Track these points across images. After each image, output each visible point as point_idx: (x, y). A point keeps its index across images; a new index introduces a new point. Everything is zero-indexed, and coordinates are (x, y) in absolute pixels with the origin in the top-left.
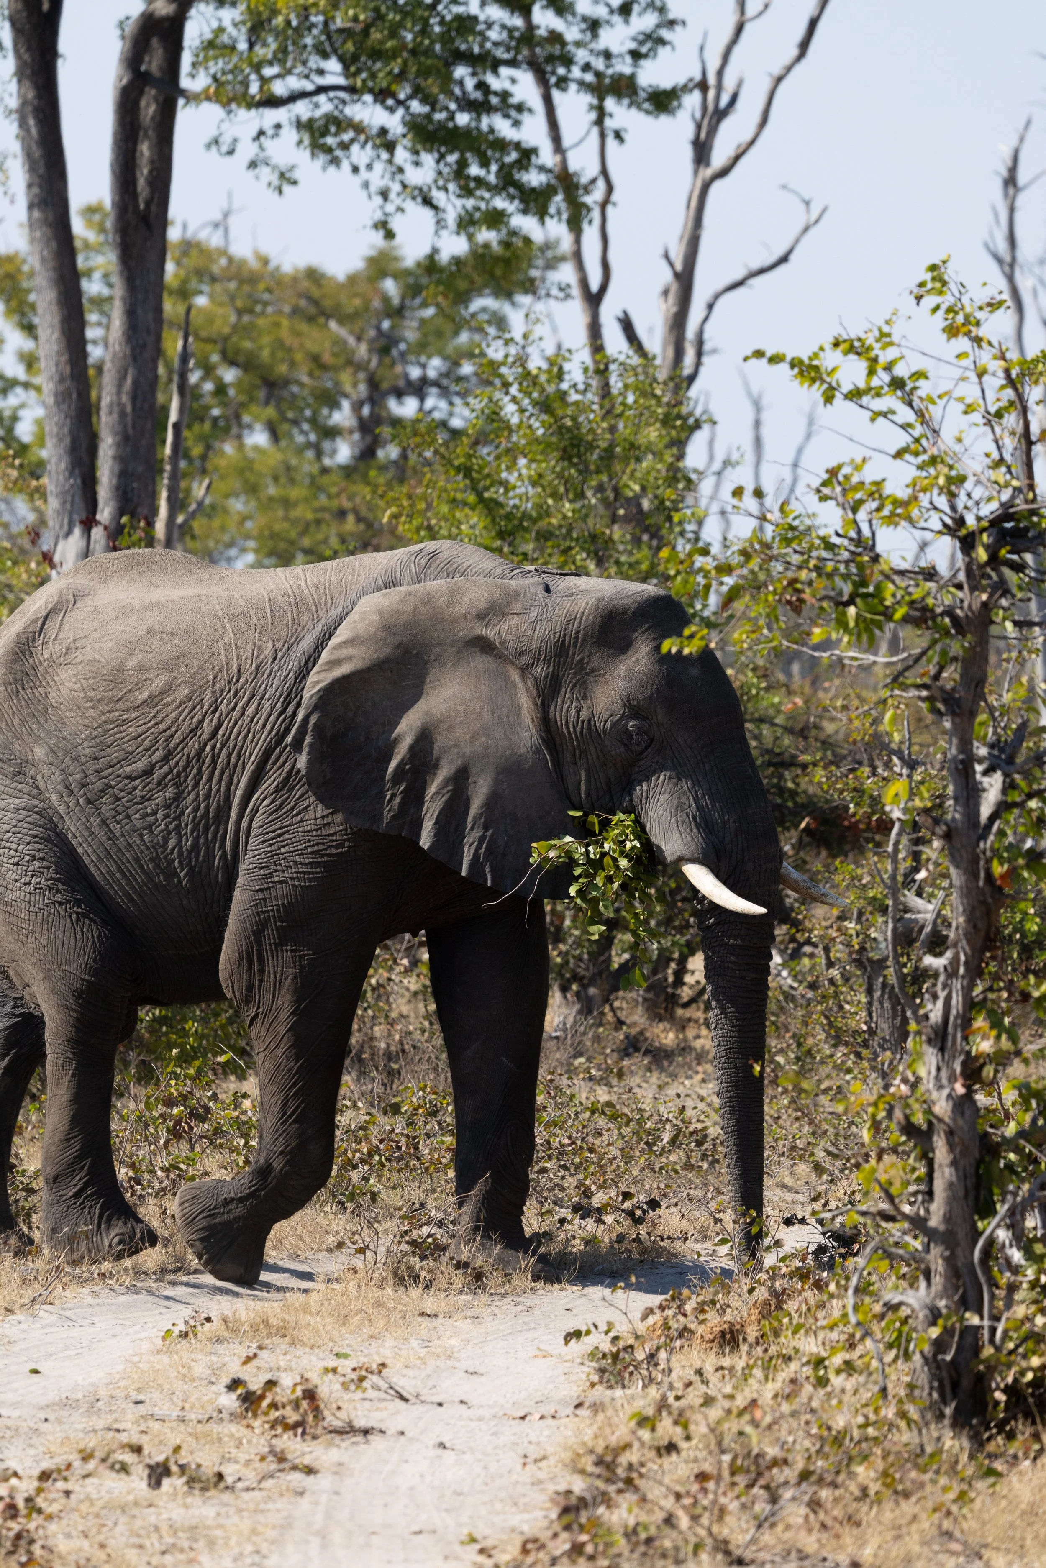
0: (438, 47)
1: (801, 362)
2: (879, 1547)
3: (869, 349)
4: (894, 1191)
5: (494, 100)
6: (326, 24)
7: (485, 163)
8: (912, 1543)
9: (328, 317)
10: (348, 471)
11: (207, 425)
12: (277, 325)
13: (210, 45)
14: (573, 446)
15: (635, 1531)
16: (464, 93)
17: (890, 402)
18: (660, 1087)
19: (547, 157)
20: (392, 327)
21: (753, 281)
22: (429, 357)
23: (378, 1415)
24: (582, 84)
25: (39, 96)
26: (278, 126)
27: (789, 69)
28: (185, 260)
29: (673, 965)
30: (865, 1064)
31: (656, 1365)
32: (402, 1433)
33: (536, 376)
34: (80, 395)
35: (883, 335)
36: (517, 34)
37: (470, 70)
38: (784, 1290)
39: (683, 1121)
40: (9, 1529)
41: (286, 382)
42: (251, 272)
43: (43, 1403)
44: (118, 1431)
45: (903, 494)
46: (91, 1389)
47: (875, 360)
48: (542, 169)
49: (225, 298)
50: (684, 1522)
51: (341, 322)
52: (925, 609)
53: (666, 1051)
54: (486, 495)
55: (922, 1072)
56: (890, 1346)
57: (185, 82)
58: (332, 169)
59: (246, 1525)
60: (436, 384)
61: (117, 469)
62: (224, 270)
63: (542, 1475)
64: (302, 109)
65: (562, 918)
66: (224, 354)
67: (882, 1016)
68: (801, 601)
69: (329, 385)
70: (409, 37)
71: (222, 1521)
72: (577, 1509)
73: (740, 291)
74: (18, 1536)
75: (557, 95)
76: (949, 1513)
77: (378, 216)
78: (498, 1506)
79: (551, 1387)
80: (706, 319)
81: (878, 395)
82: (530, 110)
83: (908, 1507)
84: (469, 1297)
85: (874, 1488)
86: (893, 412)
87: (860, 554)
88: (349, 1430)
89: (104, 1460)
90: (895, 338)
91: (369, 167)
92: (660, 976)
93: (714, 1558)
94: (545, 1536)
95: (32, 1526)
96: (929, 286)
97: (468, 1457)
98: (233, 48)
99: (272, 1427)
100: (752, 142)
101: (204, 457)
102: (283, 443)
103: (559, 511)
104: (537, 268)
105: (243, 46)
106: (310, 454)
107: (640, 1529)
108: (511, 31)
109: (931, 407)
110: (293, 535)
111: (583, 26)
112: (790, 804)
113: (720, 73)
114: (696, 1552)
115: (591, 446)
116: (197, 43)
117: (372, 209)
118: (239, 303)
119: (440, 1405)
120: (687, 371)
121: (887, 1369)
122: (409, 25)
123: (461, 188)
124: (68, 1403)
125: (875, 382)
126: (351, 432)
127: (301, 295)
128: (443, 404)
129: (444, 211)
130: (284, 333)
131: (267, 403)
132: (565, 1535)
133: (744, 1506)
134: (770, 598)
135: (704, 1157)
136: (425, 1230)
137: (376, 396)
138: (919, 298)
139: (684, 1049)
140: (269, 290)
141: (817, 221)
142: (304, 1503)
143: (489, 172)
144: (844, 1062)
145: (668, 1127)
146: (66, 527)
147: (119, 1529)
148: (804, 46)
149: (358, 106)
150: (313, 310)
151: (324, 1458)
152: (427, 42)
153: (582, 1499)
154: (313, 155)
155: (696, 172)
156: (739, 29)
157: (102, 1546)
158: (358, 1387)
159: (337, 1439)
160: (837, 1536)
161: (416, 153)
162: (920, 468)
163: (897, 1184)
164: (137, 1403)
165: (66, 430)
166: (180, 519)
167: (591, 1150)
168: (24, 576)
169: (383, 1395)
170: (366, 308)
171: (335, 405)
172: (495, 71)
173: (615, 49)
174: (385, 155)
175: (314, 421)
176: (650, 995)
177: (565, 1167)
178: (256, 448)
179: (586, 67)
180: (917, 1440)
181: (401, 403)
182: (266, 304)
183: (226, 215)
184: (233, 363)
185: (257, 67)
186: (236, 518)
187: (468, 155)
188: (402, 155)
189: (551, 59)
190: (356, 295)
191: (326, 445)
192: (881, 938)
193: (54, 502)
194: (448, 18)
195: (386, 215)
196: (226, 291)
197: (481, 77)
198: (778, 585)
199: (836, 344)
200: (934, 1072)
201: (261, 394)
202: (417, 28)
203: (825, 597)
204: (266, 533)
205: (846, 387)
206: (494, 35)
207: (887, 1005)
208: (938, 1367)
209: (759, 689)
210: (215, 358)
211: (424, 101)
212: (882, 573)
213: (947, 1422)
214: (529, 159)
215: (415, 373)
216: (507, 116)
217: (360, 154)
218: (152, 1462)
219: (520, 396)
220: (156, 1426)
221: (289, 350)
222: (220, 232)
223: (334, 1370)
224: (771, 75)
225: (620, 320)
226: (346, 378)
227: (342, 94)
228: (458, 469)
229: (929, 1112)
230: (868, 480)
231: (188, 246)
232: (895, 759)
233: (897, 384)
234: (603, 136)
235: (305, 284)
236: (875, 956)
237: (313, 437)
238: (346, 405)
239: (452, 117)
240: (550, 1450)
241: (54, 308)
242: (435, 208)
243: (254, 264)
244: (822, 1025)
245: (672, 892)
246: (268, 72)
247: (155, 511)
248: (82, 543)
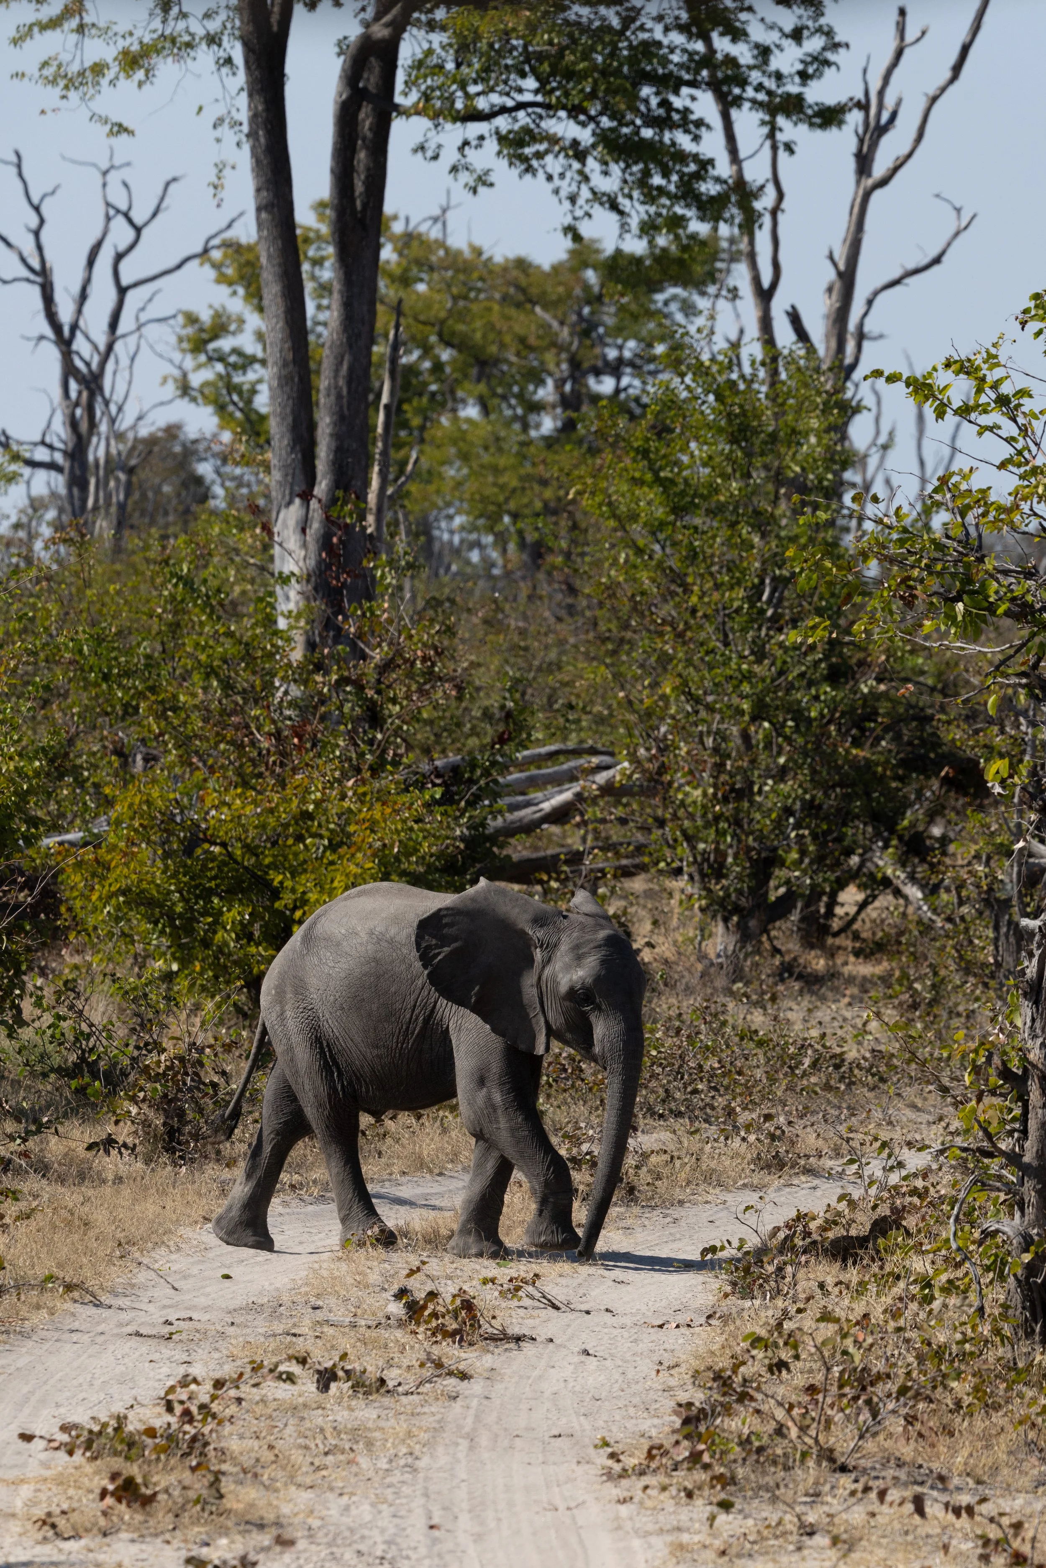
0: (625, 69)
1: (916, 380)
2: (971, 1455)
3: (978, 369)
4: (991, 1130)
5: (676, 117)
6: (525, 47)
7: (666, 175)
8: (1000, 1452)
9: (534, 303)
10: (550, 442)
11: (425, 400)
12: (489, 309)
13: (419, 64)
14: (740, 431)
15: (748, 1441)
16: (649, 110)
17: (995, 417)
18: (810, 1011)
19: (723, 168)
20: (592, 313)
21: (910, 281)
22: (626, 340)
23: (530, 1322)
24: (754, 101)
25: (267, 110)
26: (482, 138)
27: (943, 90)
28: (406, 252)
29: (825, 899)
30: (992, 993)
31: (784, 1278)
32: (551, 1340)
33: (709, 368)
34: (301, 379)
35: (990, 356)
36: (697, 58)
37: (654, 89)
38: (904, 1207)
39: (824, 1046)
40: (185, 1433)
41: (497, 361)
42: (465, 261)
43: (231, 1308)
44: (295, 1335)
45: (1008, 501)
46: (275, 1294)
47: (983, 379)
48: (718, 180)
49: (443, 286)
50: (794, 1432)
51: (545, 308)
52: (1025, 605)
53: (816, 976)
54: (662, 474)
55: (1019, 1022)
56: (988, 1269)
57: (398, 99)
58: (528, 177)
59: (402, 1427)
60: (631, 364)
61: (333, 445)
62: (441, 260)
63: (673, 1382)
64: (502, 123)
65: (725, 855)
66: (440, 335)
67: (1008, 950)
68: (914, 597)
69: (535, 363)
70: (600, 59)
71: (382, 1424)
72: (698, 1420)
73: (898, 289)
74: (194, 1439)
75: (734, 113)
76: (1034, 1425)
77: (568, 220)
78: (632, 1411)
79: (689, 1295)
80: (866, 314)
81: (985, 412)
82: (708, 127)
83: (997, 1418)
84: (622, 1210)
85: (967, 1400)
86: (999, 428)
87: (966, 555)
88: (503, 1338)
89: (271, 1371)
90: (1002, 360)
91: (562, 176)
92: (812, 908)
93: (820, 1465)
94: (668, 1443)
95: (206, 1430)
96: (1033, 312)
97: (608, 1363)
98: (441, 67)
99: (434, 1334)
100: (909, 156)
101: (422, 428)
102: (493, 417)
103: (728, 490)
104: (723, 260)
105: (450, 66)
106: (517, 426)
107: (753, 1438)
108: (691, 54)
109: (1034, 422)
110: (501, 498)
111: (756, 52)
112: (932, 755)
113: (881, 93)
114: (802, 1461)
115: (756, 432)
116: (409, 62)
117: (562, 214)
118: (455, 290)
119: (588, 1312)
120: (848, 360)
121: (984, 1292)
122: (599, 48)
123: (645, 195)
124: (254, 1308)
125: (983, 399)
126: (554, 407)
127: (509, 284)
128: (637, 383)
129: (629, 215)
130: (495, 317)
131: (479, 380)
132: (686, 1443)
133: (848, 1418)
134: (885, 594)
135: (842, 1079)
136: (585, 1147)
137: (577, 374)
138: (1023, 324)
139: (833, 975)
140: (481, 279)
141: (966, 228)
142: (457, 1406)
143: (669, 181)
144: (973, 991)
145: (810, 1052)
146: (287, 498)
147: (290, 1430)
148: (957, 69)
149: (553, 121)
150: (521, 297)
151: (478, 1364)
152: (615, 64)
153: (702, 1410)
154: (511, 164)
155: (858, 182)
156: (899, 54)
157: (271, 1447)
158: (514, 1296)
159: (491, 1346)
160: (933, 1446)
161: (606, 163)
162: (1022, 477)
163: (995, 1123)
164: (314, 1308)
165: (288, 410)
166: (390, 491)
167: (740, 1073)
168: (250, 541)
169: (537, 1304)
170: (569, 295)
171: (541, 382)
172: (677, 93)
173: (785, 70)
174: (576, 165)
175: (520, 397)
176: (803, 926)
177: (715, 1089)
178: (469, 420)
179: (759, 87)
180: (1009, 1355)
181: (599, 382)
182: (479, 291)
183: (444, 211)
184: (449, 344)
185: (463, 86)
186: (451, 484)
187: (652, 166)
188: (592, 165)
189: (728, 80)
190: (560, 283)
191: (533, 418)
192: (1007, 880)
193: (277, 475)
194: (635, 43)
195: (575, 218)
196: (443, 279)
197: (664, 95)
198: (892, 582)
199: (948, 365)
200: (1029, 1024)
201: (474, 371)
202: (607, 51)
203: (935, 593)
204: (477, 497)
205: (956, 404)
206: (676, 58)
207: (1012, 940)
208: (1030, 1289)
209: (904, 652)
210: (433, 339)
211: (612, 118)
212: (987, 572)
213: (1037, 1338)
214: (707, 171)
215: (612, 354)
216: (688, 131)
217: (554, 164)
218: (321, 1368)
219: (693, 385)
220: (329, 1331)
221: (500, 333)
222: (439, 225)
223: (493, 1281)
224: (926, 95)
225: (788, 313)
226: (549, 357)
227: (539, 110)
228: (637, 451)
229: (1024, 1059)
230: (974, 488)
231: (409, 238)
232: (1022, 719)
233: (1003, 401)
234: (774, 148)
235: (515, 273)
236: (1002, 896)
237: (519, 411)
238: (550, 382)
239: (637, 133)
240: (683, 1357)
241: (279, 300)
242: (621, 213)
243: (467, 254)
244: (953, 957)
245: (825, 833)
246: (473, 89)
247: (367, 483)
248: (302, 512)
